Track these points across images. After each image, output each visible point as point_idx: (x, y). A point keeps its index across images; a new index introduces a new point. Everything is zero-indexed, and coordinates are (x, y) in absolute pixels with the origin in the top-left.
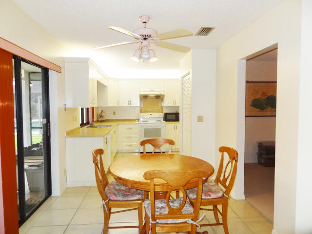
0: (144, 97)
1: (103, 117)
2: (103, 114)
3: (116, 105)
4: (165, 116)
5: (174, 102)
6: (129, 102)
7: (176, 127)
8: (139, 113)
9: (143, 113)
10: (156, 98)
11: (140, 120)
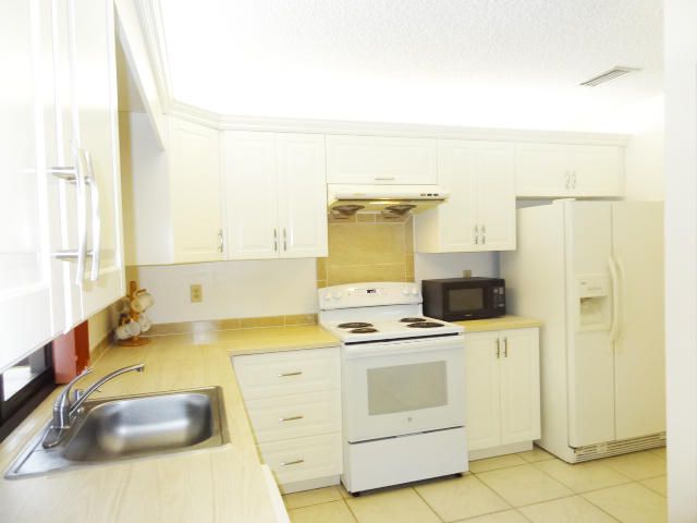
0: (345, 211)
1: (136, 315)
2: (141, 303)
3: (213, 255)
4: (437, 297)
5: (476, 230)
6: (280, 238)
7: (502, 350)
8: (315, 286)
9: (330, 285)
10: (388, 218)
11: (322, 321)
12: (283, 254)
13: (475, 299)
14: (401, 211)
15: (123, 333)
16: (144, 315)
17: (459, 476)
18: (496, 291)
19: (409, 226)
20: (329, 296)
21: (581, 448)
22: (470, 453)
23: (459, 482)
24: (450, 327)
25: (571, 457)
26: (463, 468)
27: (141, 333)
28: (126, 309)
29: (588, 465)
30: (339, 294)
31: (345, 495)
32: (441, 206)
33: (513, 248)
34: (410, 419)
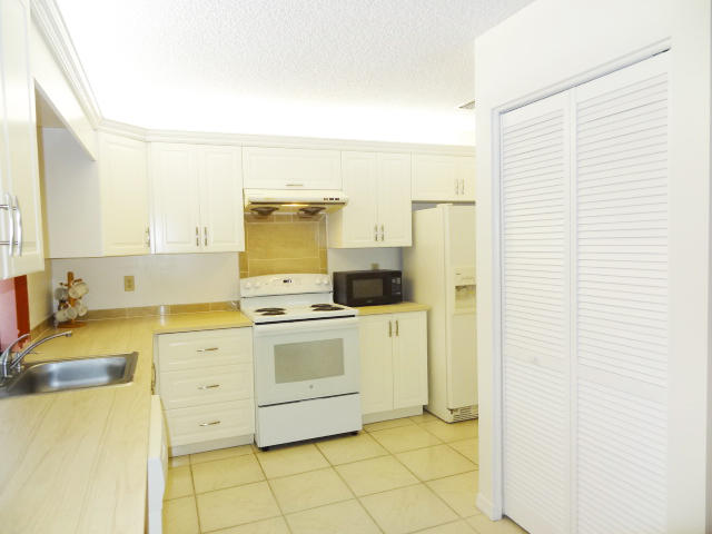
0: (261, 213)
1: (74, 302)
2: (77, 291)
3: (140, 249)
4: (343, 286)
5: (376, 229)
6: (201, 235)
7: (394, 330)
8: (238, 277)
9: (251, 276)
10: (301, 217)
11: (243, 308)
12: (205, 249)
13: (376, 288)
14: (312, 212)
15: (61, 316)
16: (80, 301)
17: (354, 434)
18: (394, 281)
19: (323, 225)
20: (249, 284)
21: (457, 410)
22: (363, 416)
23: (354, 439)
24: (348, 310)
25: (449, 417)
26: (358, 428)
27: (78, 316)
28: (64, 297)
29: (462, 424)
30: (258, 284)
31: (255, 450)
32: (345, 209)
33: (410, 244)
34: (311, 387)
